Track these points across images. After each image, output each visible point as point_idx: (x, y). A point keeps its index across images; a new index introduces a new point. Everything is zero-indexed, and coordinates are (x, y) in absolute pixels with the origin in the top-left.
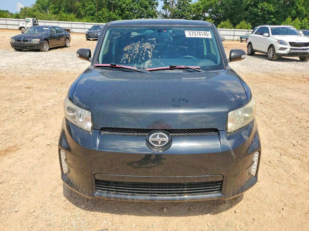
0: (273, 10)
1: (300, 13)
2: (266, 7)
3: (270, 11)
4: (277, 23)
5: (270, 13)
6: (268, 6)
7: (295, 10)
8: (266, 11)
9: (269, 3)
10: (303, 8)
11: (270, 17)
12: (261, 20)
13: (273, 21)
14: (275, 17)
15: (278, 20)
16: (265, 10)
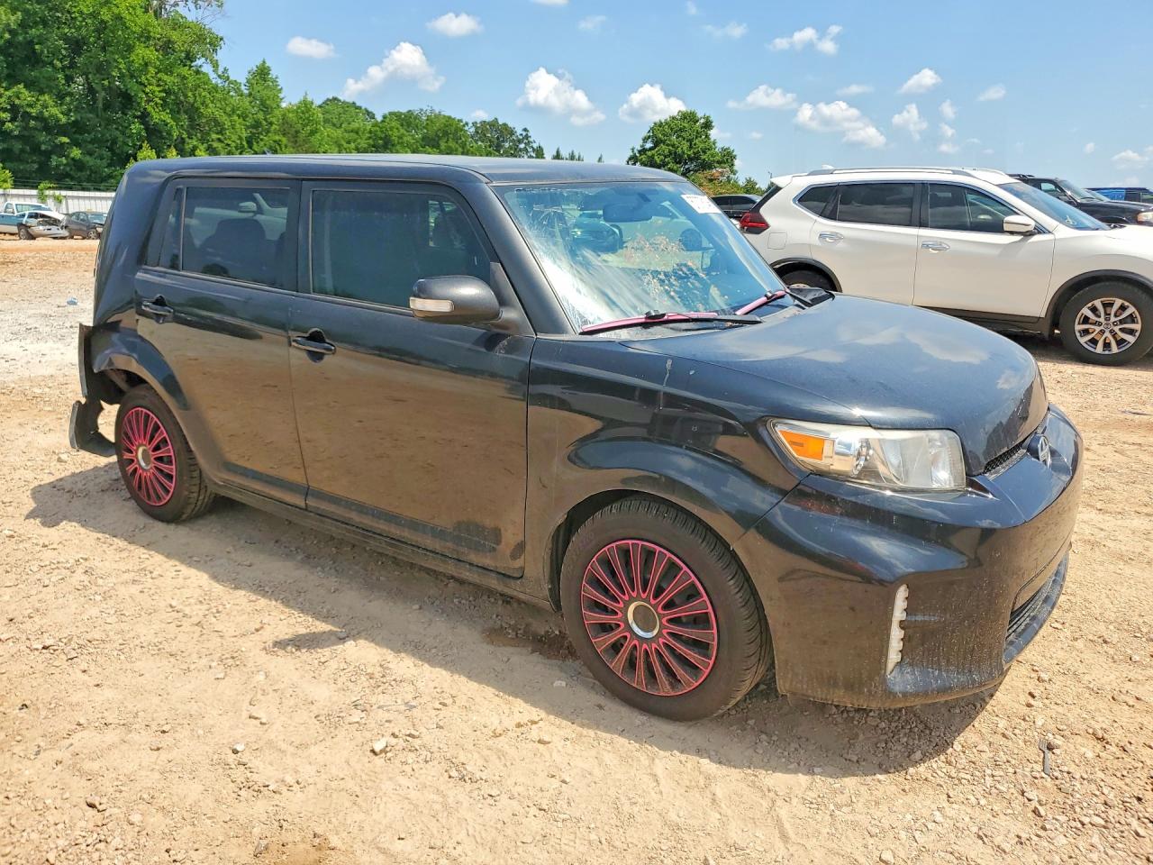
0: (61, 116)
1: (160, 132)
2: (30, 106)
3: (52, 123)
4: (91, 163)
5: (49, 126)
6: (38, 100)
7: (141, 123)
8: (35, 118)
9: (39, 91)
10: (166, 117)
11: (56, 141)
12: (22, 151)
13: (73, 159)
14: (77, 144)
15: (90, 154)
16: (27, 116)
